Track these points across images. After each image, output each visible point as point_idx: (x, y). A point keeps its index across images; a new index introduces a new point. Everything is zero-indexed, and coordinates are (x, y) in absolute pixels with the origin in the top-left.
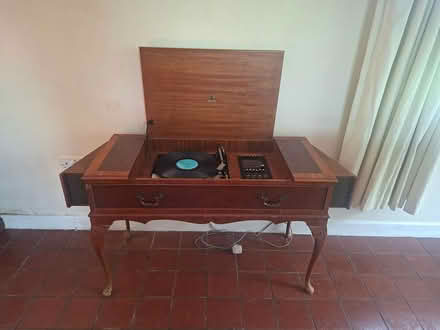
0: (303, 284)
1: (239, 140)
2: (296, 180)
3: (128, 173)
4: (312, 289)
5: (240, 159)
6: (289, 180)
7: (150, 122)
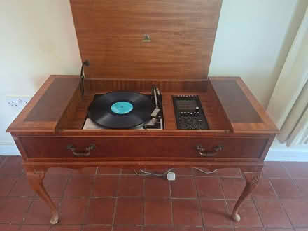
0: (230, 213)
1: (173, 80)
2: (235, 132)
3: (56, 123)
4: (238, 218)
5: (175, 99)
6: (228, 131)
7: (85, 64)
